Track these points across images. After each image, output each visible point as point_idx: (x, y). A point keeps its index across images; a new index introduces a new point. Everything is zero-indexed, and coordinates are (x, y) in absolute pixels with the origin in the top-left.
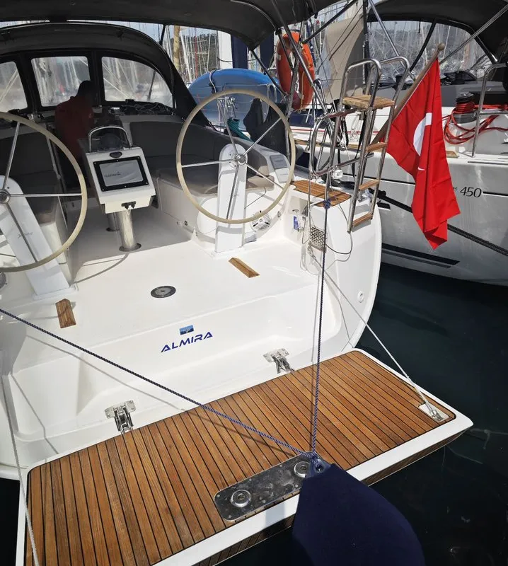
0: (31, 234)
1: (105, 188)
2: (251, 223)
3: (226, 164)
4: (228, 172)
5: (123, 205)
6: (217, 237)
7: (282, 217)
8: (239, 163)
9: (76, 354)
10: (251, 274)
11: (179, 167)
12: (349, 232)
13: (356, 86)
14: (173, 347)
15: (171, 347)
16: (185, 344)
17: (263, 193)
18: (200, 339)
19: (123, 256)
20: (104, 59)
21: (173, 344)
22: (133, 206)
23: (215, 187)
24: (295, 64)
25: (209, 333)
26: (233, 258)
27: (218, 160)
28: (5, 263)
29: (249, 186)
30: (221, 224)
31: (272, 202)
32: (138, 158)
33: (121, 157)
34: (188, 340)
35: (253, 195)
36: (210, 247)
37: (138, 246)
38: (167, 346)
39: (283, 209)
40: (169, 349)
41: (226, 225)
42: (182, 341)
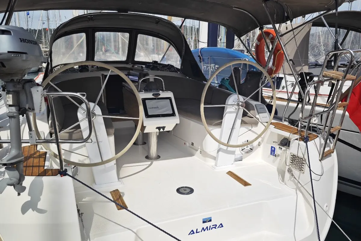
0: (102, 142)
1: (147, 116)
2: (241, 149)
3: (231, 108)
4: (231, 112)
5: (157, 128)
6: (218, 156)
7: (261, 146)
8: (240, 107)
9: (134, 230)
10: (246, 184)
11: (202, 106)
12: (320, 160)
13: (303, 64)
14: (197, 232)
15: (195, 232)
16: (204, 230)
17: (250, 128)
18: (215, 228)
19: (149, 163)
20: (139, 36)
21: (197, 229)
22: (163, 129)
23: (221, 121)
24: (272, 48)
25: (221, 224)
26: (230, 172)
27: (225, 104)
28: (79, 161)
29: (243, 123)
30: (222, 146)
31: (256, 136)
32: (169, 98)
33: (160, 97)
34: (207, 227)
35: (244, 129)
36: (212, 162)
37: (158, 157)
38: (192, 231)
39: (263, 140)
40: (194, 233)
41: (225, 148)
42: (203, 228)
